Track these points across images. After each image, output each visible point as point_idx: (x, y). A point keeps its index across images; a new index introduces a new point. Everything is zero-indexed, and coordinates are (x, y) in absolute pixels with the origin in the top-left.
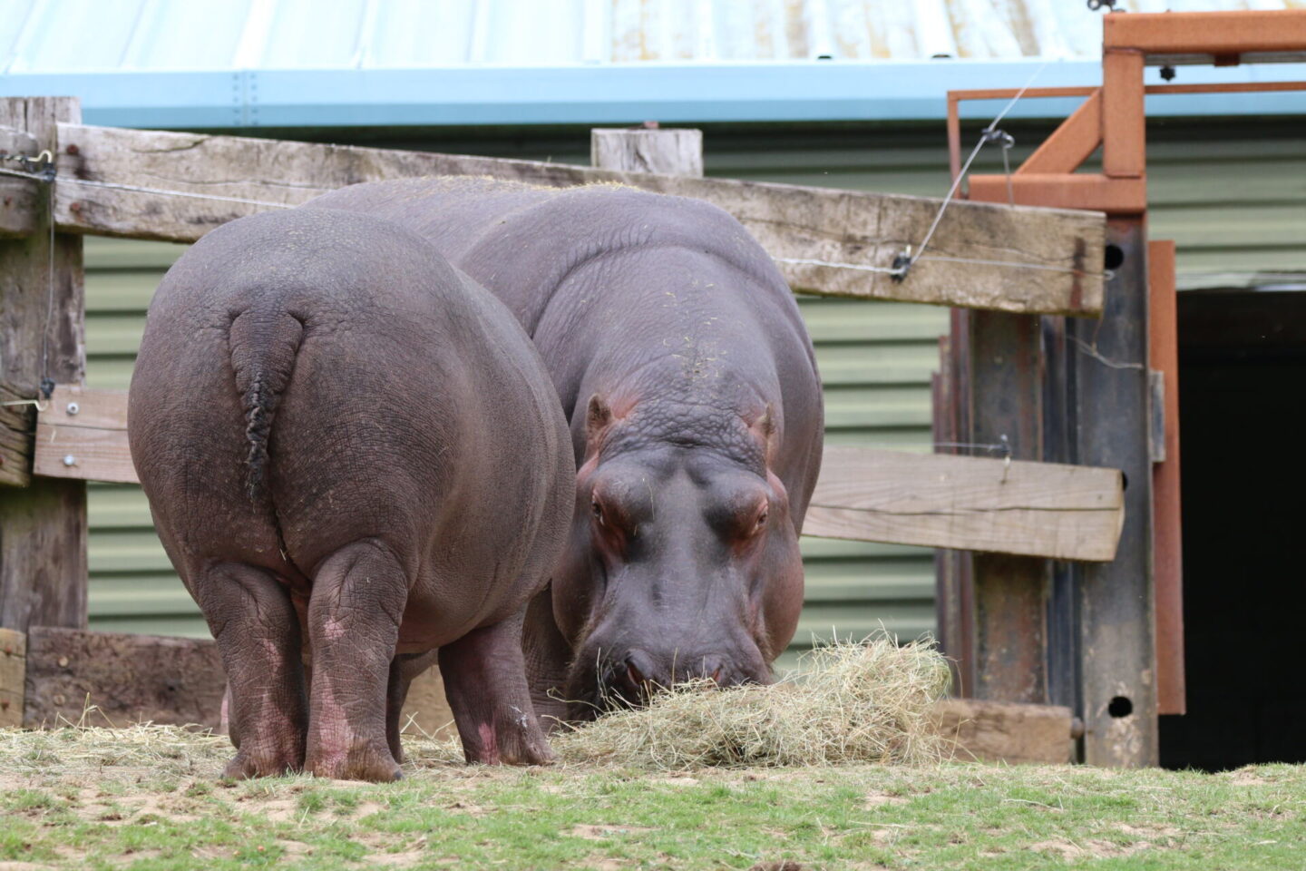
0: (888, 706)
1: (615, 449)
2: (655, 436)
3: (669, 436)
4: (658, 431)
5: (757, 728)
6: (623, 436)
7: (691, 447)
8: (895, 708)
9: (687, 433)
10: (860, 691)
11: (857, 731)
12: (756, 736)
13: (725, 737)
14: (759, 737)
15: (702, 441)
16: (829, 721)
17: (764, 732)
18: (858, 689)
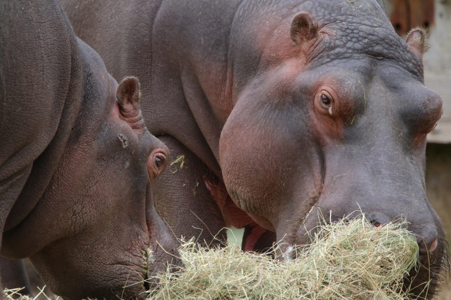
0: (355, 269)
1: (328, 56)
2: (358, 50)
3: (366, 50)
4: (358, 46)
5: (245, 288)
6: (333, 48)
7: (382, 60)
8: (362, 271)
9: (377, 48)
10: (333, 258)
11: (327, 289)
12: (244, 294)
13: (220, 294)
14: (246, 295)
15: (390, 55)
16: (306, 281)
17: (251, 291)
18: (332, 257)
